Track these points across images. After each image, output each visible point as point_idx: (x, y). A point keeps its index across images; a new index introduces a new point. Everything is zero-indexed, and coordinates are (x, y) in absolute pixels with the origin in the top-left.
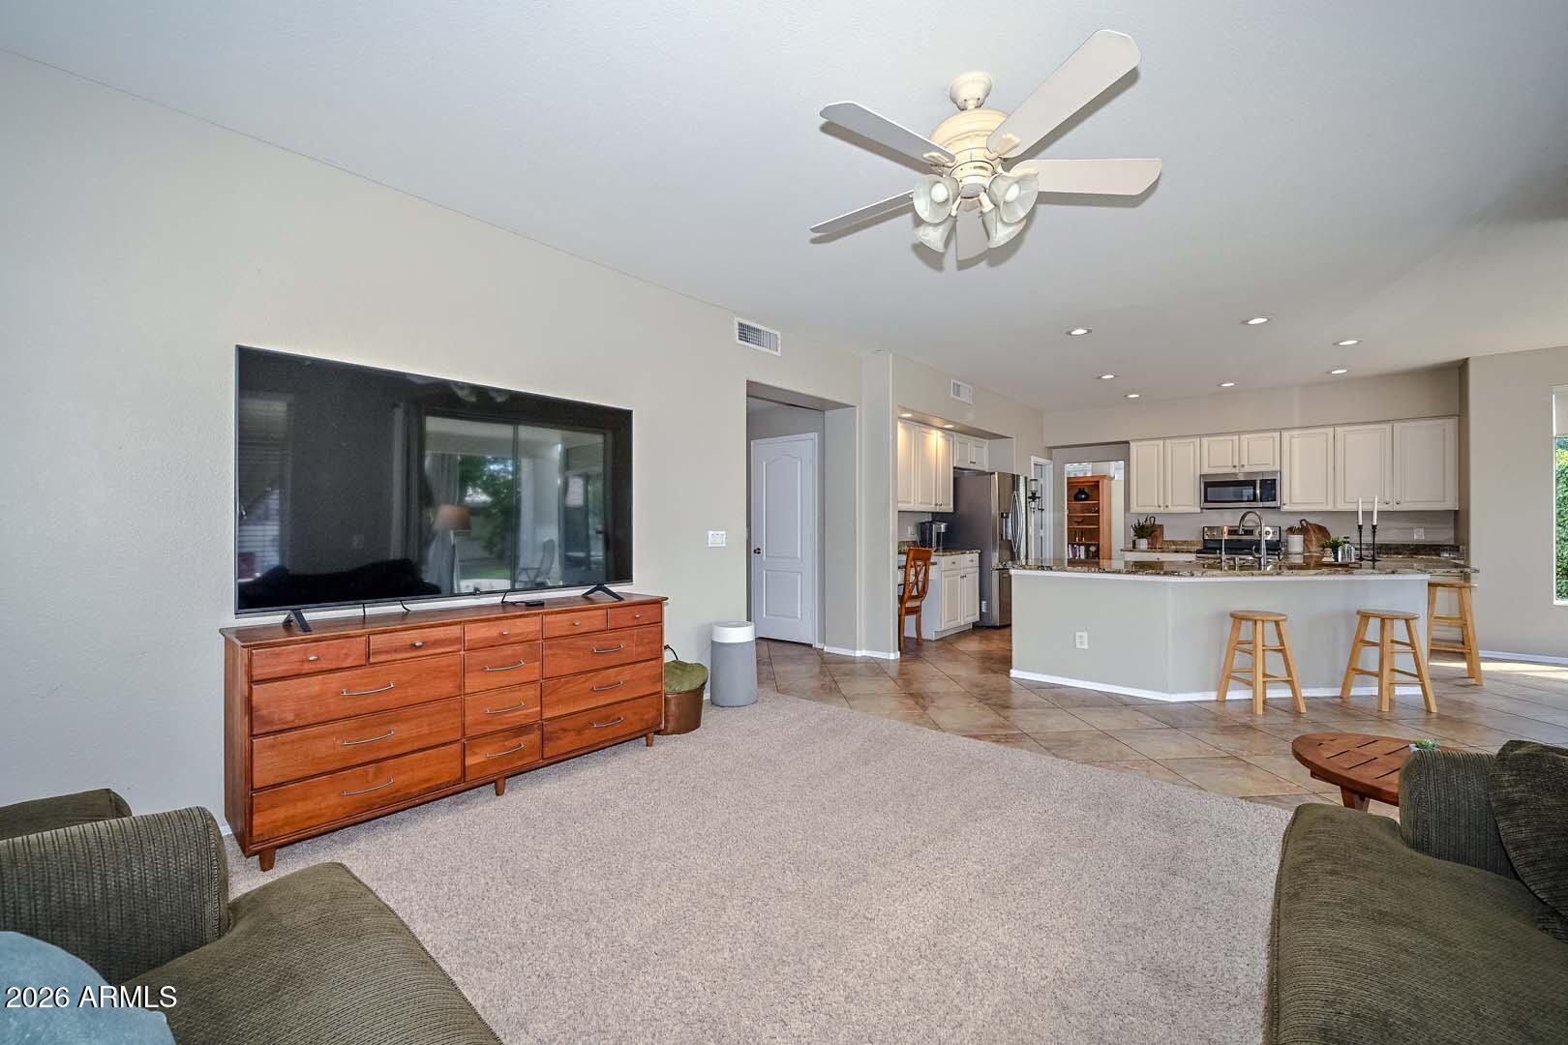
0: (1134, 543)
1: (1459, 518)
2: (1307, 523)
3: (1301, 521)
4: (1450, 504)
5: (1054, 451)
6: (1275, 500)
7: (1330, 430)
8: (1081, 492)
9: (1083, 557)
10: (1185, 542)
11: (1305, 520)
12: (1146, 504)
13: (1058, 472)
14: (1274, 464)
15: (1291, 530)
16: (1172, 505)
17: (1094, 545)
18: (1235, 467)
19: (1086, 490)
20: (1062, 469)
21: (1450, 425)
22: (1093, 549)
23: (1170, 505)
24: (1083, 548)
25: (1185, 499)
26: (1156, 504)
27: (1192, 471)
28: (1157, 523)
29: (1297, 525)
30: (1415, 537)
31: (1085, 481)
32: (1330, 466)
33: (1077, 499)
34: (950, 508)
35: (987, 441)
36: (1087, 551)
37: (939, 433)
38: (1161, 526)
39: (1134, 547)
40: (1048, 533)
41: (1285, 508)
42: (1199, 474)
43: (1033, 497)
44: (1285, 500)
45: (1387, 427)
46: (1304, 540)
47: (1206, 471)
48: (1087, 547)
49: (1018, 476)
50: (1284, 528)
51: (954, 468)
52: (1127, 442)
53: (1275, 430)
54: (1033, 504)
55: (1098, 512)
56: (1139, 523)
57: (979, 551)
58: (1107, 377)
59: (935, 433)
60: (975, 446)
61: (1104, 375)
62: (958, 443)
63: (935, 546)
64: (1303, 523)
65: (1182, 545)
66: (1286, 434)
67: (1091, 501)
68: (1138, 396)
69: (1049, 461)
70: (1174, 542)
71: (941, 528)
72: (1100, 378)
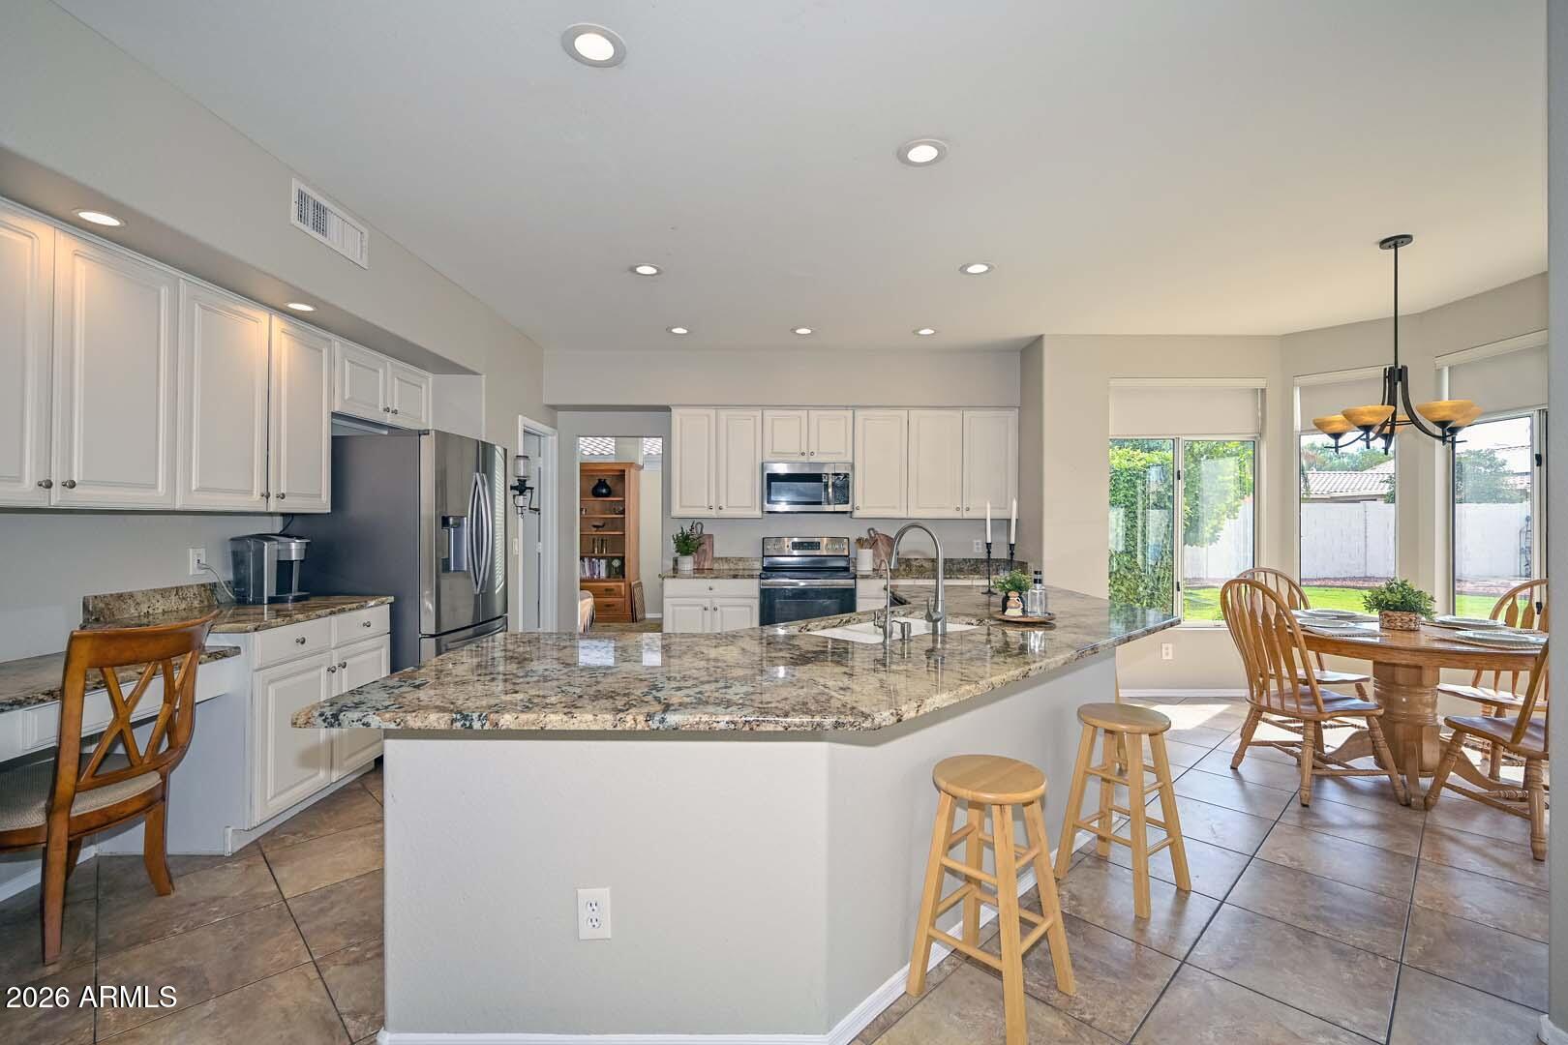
0: (676, 561)
2: (876, 533)
3: (869, 530)
5: (560, 414)
6: (847, 503)
7: (904, 414)
8: (602, 484)
9: (603, 575)
10: (740, 559)
11: (873, 529)
12: (692, 504)
13: (567, 449)
14: (846, 455)
15: (861, 543)
16: (727, 507)
17: (618, 558)
18: (803, 454)
19: (608, 482)
20: (574, 446)
22: (616, 563)
23: (724, 507)
24: (603, 561)
25: (742, 497)
26: (706, 504)
27: (752, 458)
28: (705, 532)
29: (865, 536)
31: (604, 468)
32: (904, 460)
33: (596, 493)
34: (322, 503)
35: (431, 377)
36: (609, 566)
37: (278, 323)
38: (711, 536)
39: (675, 570)
40: (550, 546)
41: (857, 514)
42: (759, 461)
43: (521, 488)
44: (858, 502)
45: (957, 414)
46: (874, 555)
47: (769, 457)
48: (610, 560)
49: (493, 446)
50: (853, 540)
51: (334, 415)
52: (667, 409)
53: (846, 407)
54: (520, 500)
55: (623, 512)
56: (683, 533)
57: (391, 599)
58: (646, 270)
59: (263, 317)
60: (398, 379)
61: (641, 266)
62: (346, 362)
63: (273, 594)
64: (871, 532)
65: (736, 564)
66: (860, 414)
67: (614, 497)
68: (685, 331)
69: (551, 429)
70: (727, 560)
71: (290, 551)
72: (633, 270)
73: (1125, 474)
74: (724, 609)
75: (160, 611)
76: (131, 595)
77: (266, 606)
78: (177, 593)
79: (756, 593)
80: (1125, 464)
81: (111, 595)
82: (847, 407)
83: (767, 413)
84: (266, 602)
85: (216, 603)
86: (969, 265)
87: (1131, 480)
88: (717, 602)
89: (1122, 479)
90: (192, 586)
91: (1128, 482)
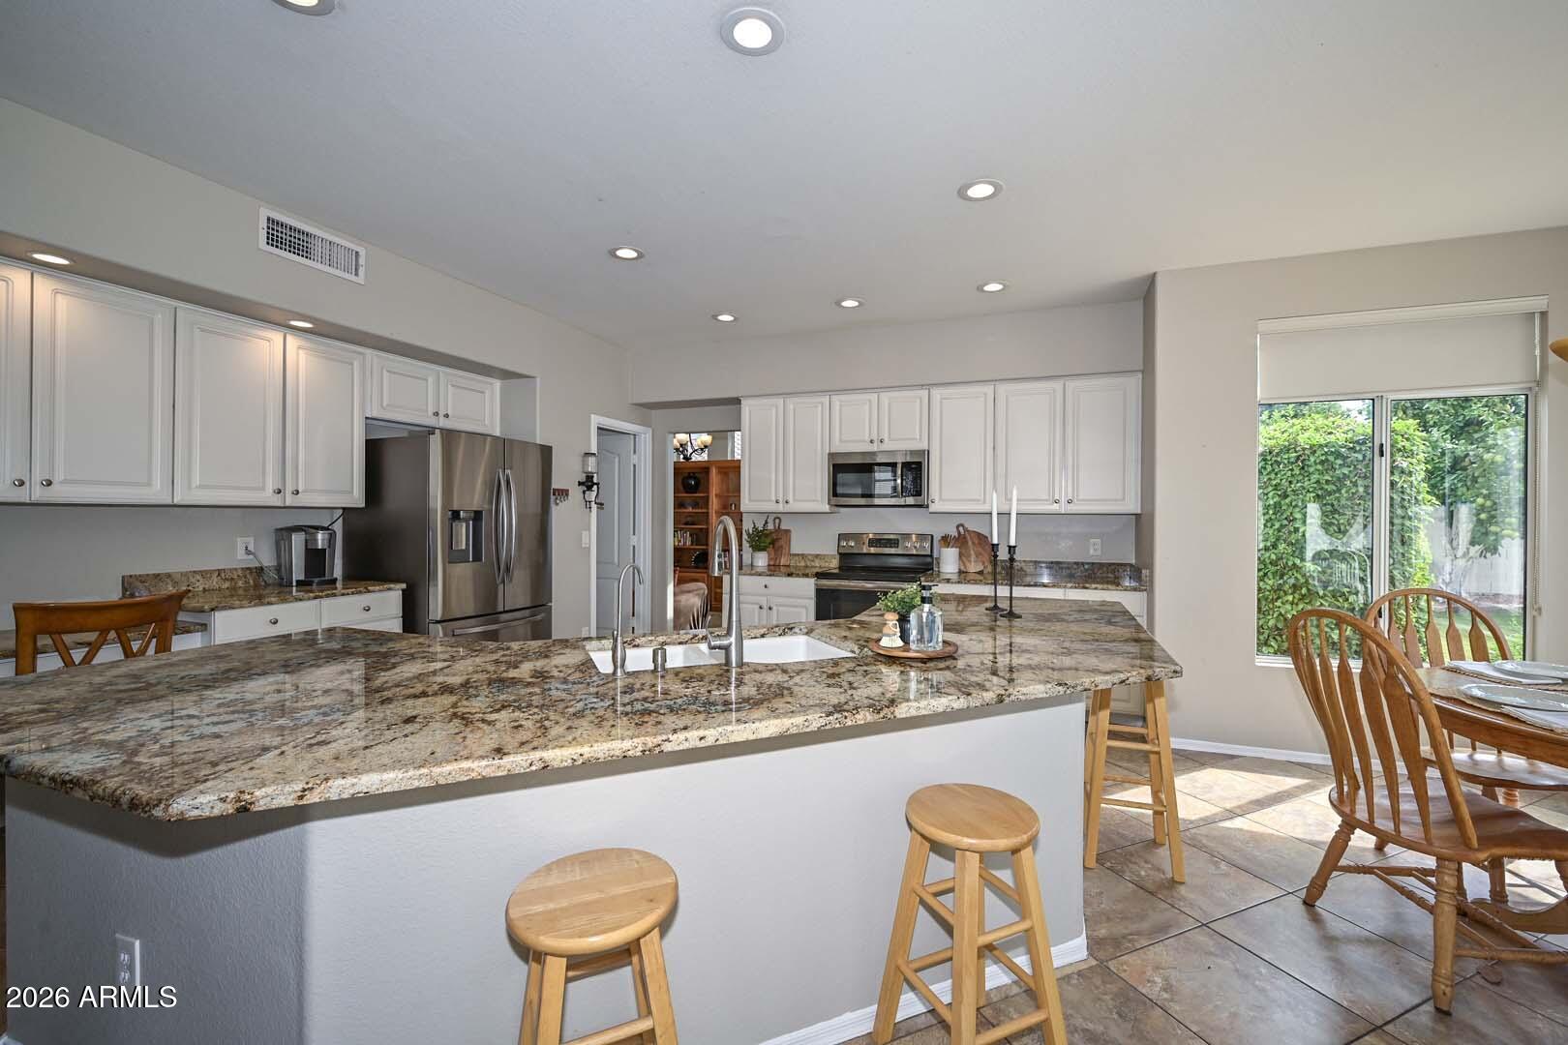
1: (1142, 524)
2: (966, 530)
3: (958, 527)
4: (1133, 505)
5: (654, 413)
6: (921, 495)
7: (989, 389)
10: (817, 556)
11: (962, 525)
12: (761, 498)
14: (920, 440)
15: (946, 540)
16: (794, 500)
18: (873, 443)
20: (665, 443)
21: (1134, 383)
23: (791, 500)
25: (810, 490)
26: (774, 499)
27: (819, 447)
28: (783, 527)
29: (954, 533)
30: (1092, 552)
32: (990, 445)
34: (355, 499)
35: (497, 383)
37: (298, 341)
38: (788, 532)
40: (645, 539)
41: (933, 508)
42: (828, 451)
43: (590, 484)
44: (934, 495)
45: (1058, 386)
46: (961, 555)
47: (839, 447)
50: (937, 537)
51: (369, 419)
52: (739, 400)
53: (922, 388)
54: (590, 495)
56: (755, 528)
57: (404, 586)
58: (626, 253)
59: (276, 337)
60: (453, 386)
61: (621, 248)
62: (385, 372)
63: (302, 577)
64: (961, 529)
65: (813, 561)
66: (937, 393)
67: (700, 493)
68: (731, 318)
69: (642, 427)
70: (803, 556)
71: (316, 540)
72: (613, 253)
73: (1319, 453)
74: (781, 608)
75: (201, 589)
76: (169, 575)
77: (294, 588)
78: (219, 575)
79: (812, 593)
80: (1319, 439)
81: (148, 575)
82: (922, 385)
83: (835, 398)
84: (294, 584)
85: (263, 584)
86: (970, 186)
87: (1327, 460)
88: (774, 601)
89: (1312, 459)
90: (236, 569)
91: (1322, 462)
